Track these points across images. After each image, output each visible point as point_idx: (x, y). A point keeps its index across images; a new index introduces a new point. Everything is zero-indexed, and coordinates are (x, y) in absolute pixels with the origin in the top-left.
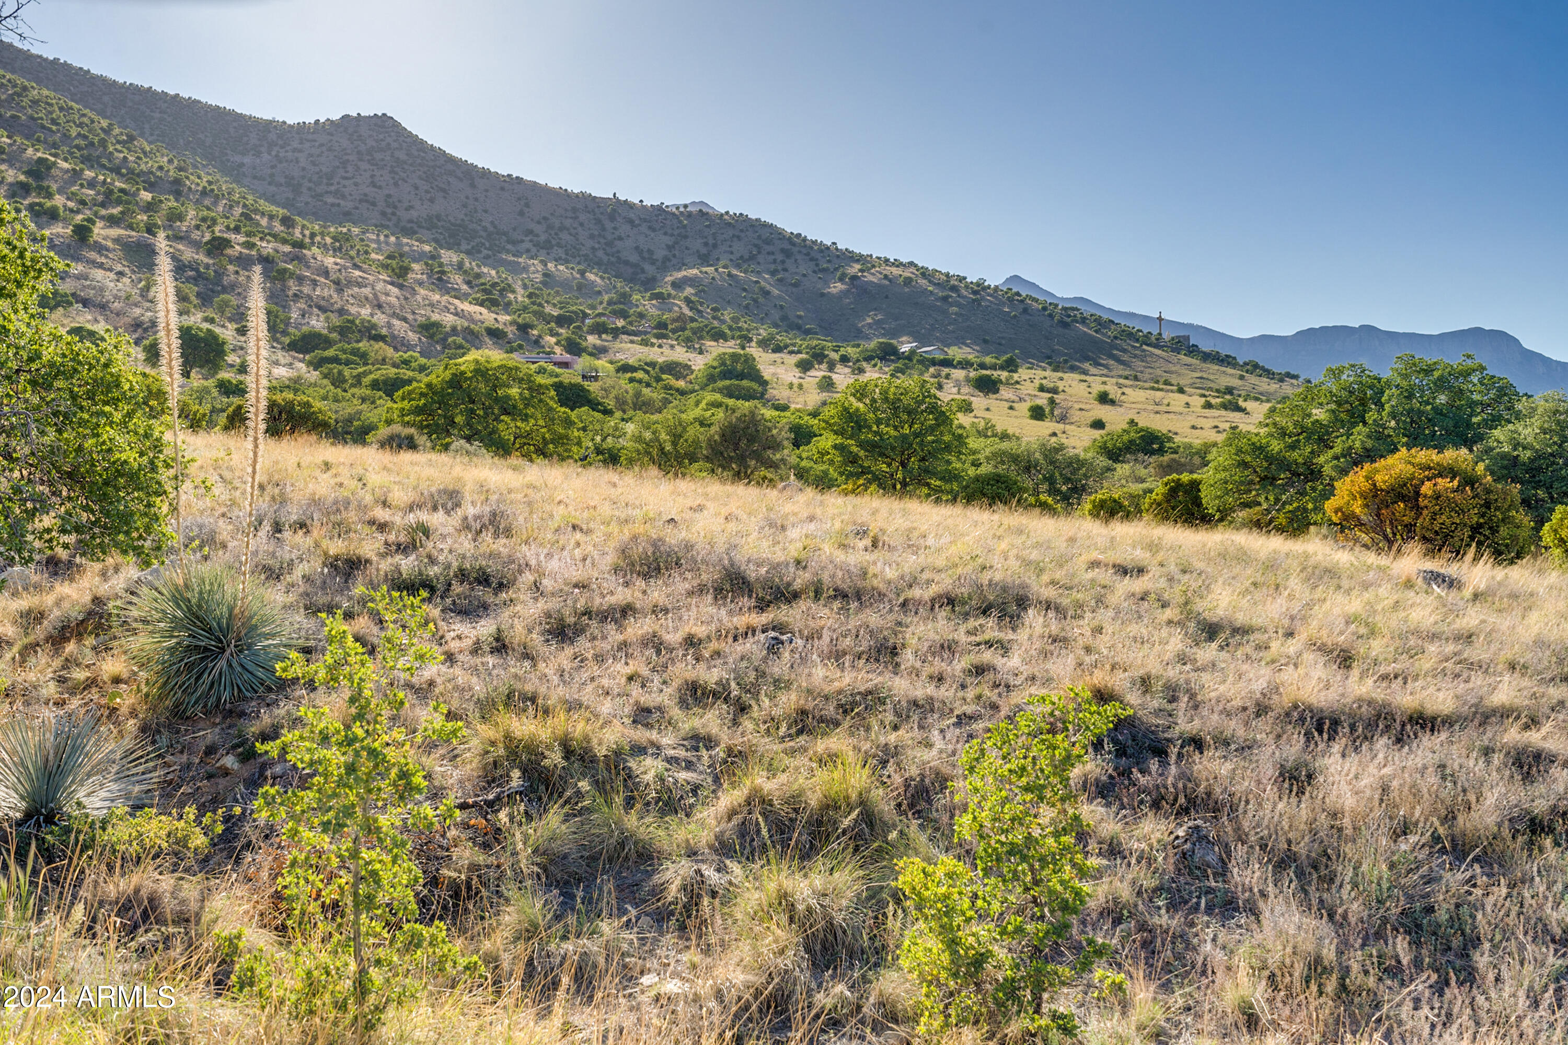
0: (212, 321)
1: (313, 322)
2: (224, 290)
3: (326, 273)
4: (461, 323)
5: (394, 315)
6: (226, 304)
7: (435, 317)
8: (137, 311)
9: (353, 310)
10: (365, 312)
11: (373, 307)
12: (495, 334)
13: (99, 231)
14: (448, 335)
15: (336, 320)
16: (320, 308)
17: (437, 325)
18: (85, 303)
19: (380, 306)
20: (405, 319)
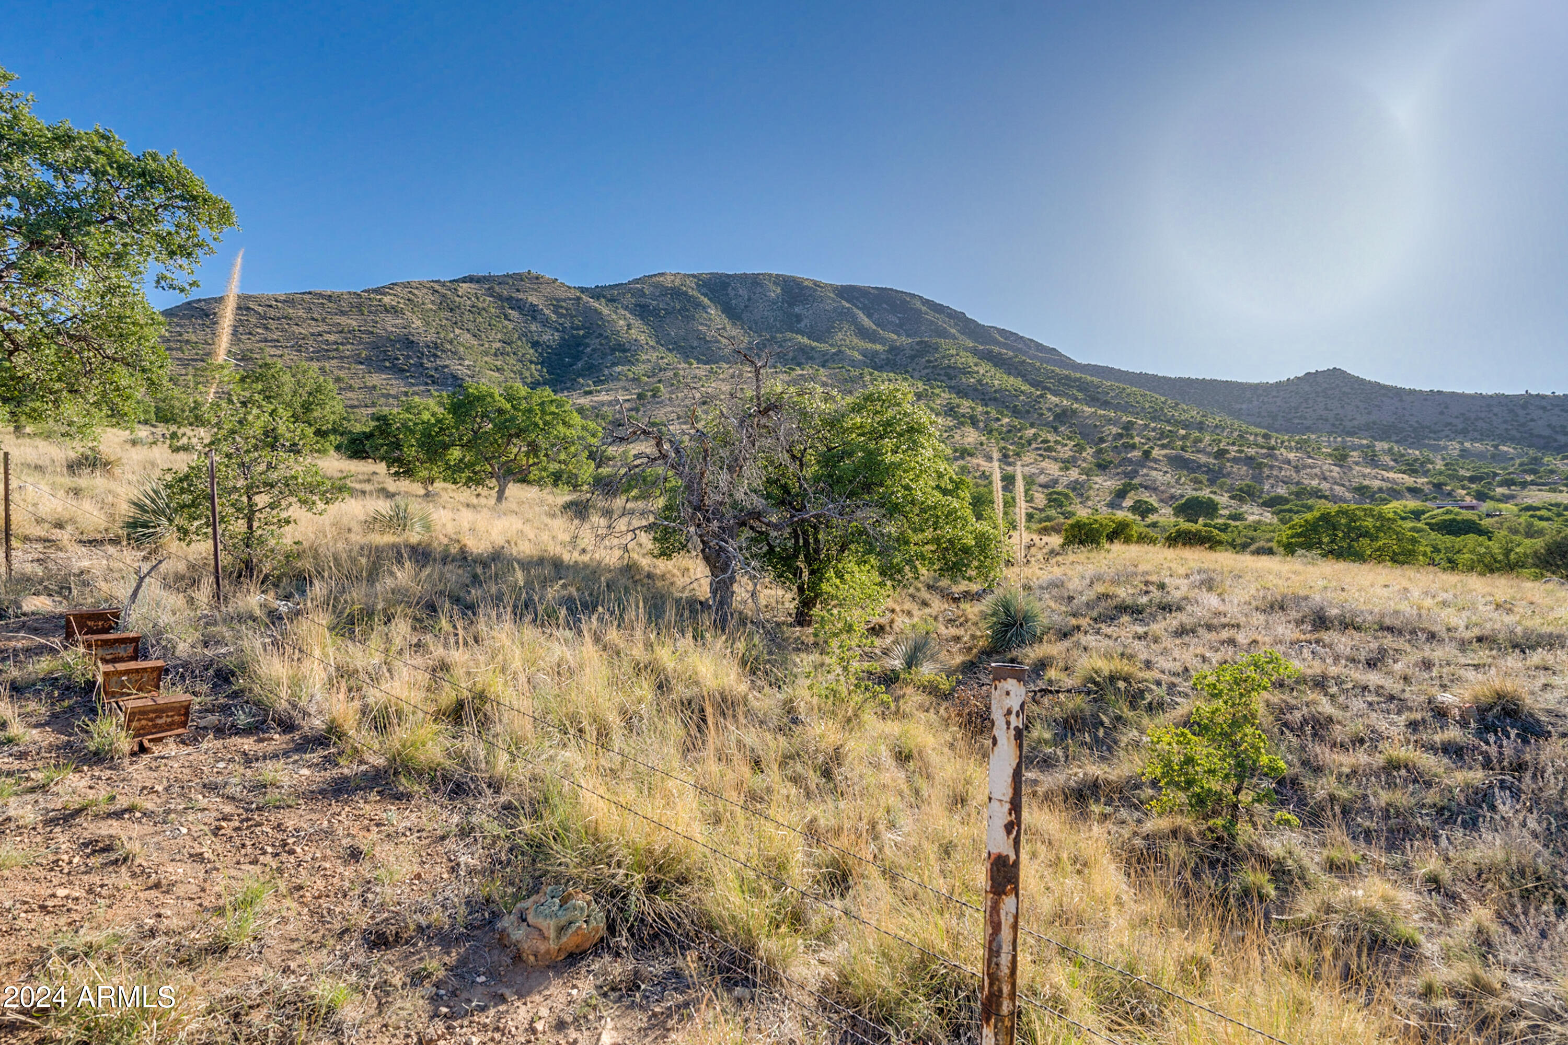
0: (1215, 493)
1: (1279, 490)
2: (1224, 476)
3: (1289, 462)
4: (1384, 485)
5: (1336, 483)
6: (1224, 483)
7: (1366, 483)
8: (1173, 490)
9: (1306, 482)
10: (1315, 483)
11: (1320, 479)
12: (1414, 491)
13: (1156, 453)
14: (1375, 492)
15: (1293, 488)
16: (1283, 482)
17: (1367, 487)
18: (1146, 488)
19: (1325, 479)
20: (1343, 485)
